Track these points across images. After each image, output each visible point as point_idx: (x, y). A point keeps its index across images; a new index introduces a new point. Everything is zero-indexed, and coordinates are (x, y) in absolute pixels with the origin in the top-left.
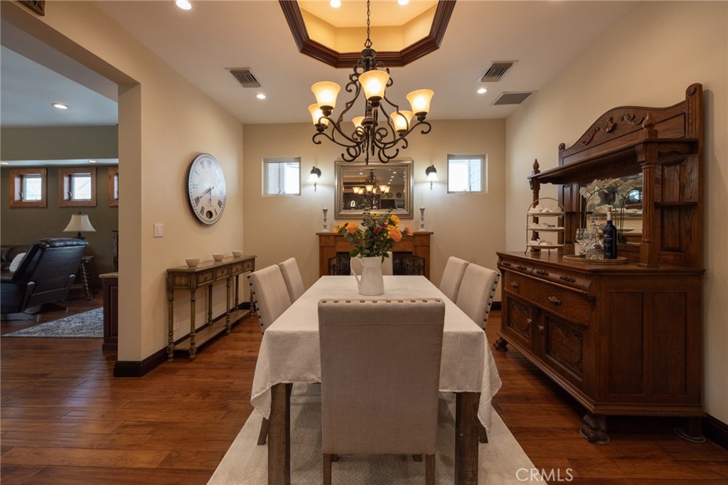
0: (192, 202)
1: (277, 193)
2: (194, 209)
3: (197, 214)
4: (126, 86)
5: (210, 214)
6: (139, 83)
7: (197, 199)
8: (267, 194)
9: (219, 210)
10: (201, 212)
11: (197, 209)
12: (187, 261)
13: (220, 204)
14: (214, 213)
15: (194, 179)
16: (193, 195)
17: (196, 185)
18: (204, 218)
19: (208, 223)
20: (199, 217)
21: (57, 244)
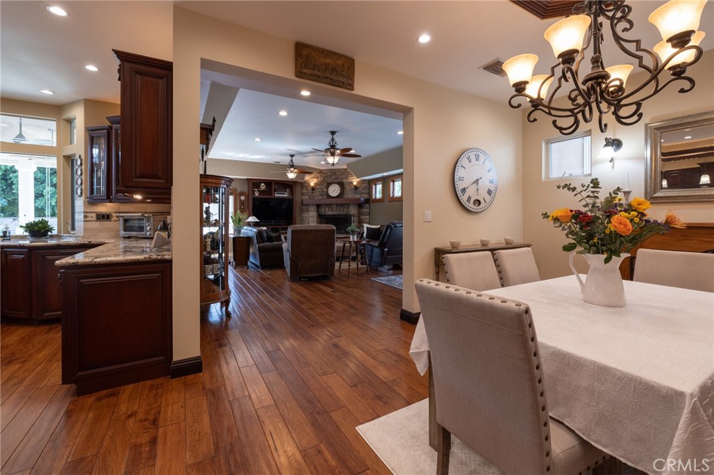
0: (458, 193)
1: (561, 176)
2: (460, 199)
3: (463, 203)
4: (405, 112)
5: (478, 202)
6: (412, 108)
7: (464, 190)
8: (549, 178)
9: (488, 198)
10: (467, 201)
11: (464, 199)
12: (451, 243)
13: (489, 192)
14: (482, 201)
15: (460, 173)
16: (460, 186)
17: (463, 178)
18: (471, 206)
19: (475, 211)
20: (465, 205)
21: (398, 225)
